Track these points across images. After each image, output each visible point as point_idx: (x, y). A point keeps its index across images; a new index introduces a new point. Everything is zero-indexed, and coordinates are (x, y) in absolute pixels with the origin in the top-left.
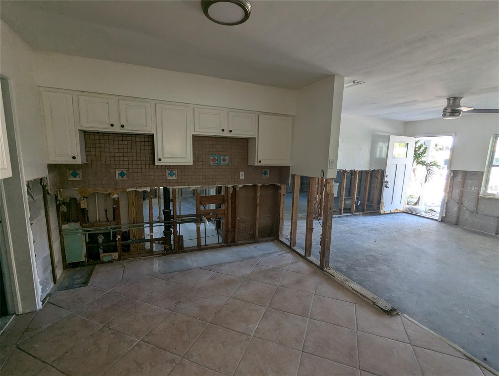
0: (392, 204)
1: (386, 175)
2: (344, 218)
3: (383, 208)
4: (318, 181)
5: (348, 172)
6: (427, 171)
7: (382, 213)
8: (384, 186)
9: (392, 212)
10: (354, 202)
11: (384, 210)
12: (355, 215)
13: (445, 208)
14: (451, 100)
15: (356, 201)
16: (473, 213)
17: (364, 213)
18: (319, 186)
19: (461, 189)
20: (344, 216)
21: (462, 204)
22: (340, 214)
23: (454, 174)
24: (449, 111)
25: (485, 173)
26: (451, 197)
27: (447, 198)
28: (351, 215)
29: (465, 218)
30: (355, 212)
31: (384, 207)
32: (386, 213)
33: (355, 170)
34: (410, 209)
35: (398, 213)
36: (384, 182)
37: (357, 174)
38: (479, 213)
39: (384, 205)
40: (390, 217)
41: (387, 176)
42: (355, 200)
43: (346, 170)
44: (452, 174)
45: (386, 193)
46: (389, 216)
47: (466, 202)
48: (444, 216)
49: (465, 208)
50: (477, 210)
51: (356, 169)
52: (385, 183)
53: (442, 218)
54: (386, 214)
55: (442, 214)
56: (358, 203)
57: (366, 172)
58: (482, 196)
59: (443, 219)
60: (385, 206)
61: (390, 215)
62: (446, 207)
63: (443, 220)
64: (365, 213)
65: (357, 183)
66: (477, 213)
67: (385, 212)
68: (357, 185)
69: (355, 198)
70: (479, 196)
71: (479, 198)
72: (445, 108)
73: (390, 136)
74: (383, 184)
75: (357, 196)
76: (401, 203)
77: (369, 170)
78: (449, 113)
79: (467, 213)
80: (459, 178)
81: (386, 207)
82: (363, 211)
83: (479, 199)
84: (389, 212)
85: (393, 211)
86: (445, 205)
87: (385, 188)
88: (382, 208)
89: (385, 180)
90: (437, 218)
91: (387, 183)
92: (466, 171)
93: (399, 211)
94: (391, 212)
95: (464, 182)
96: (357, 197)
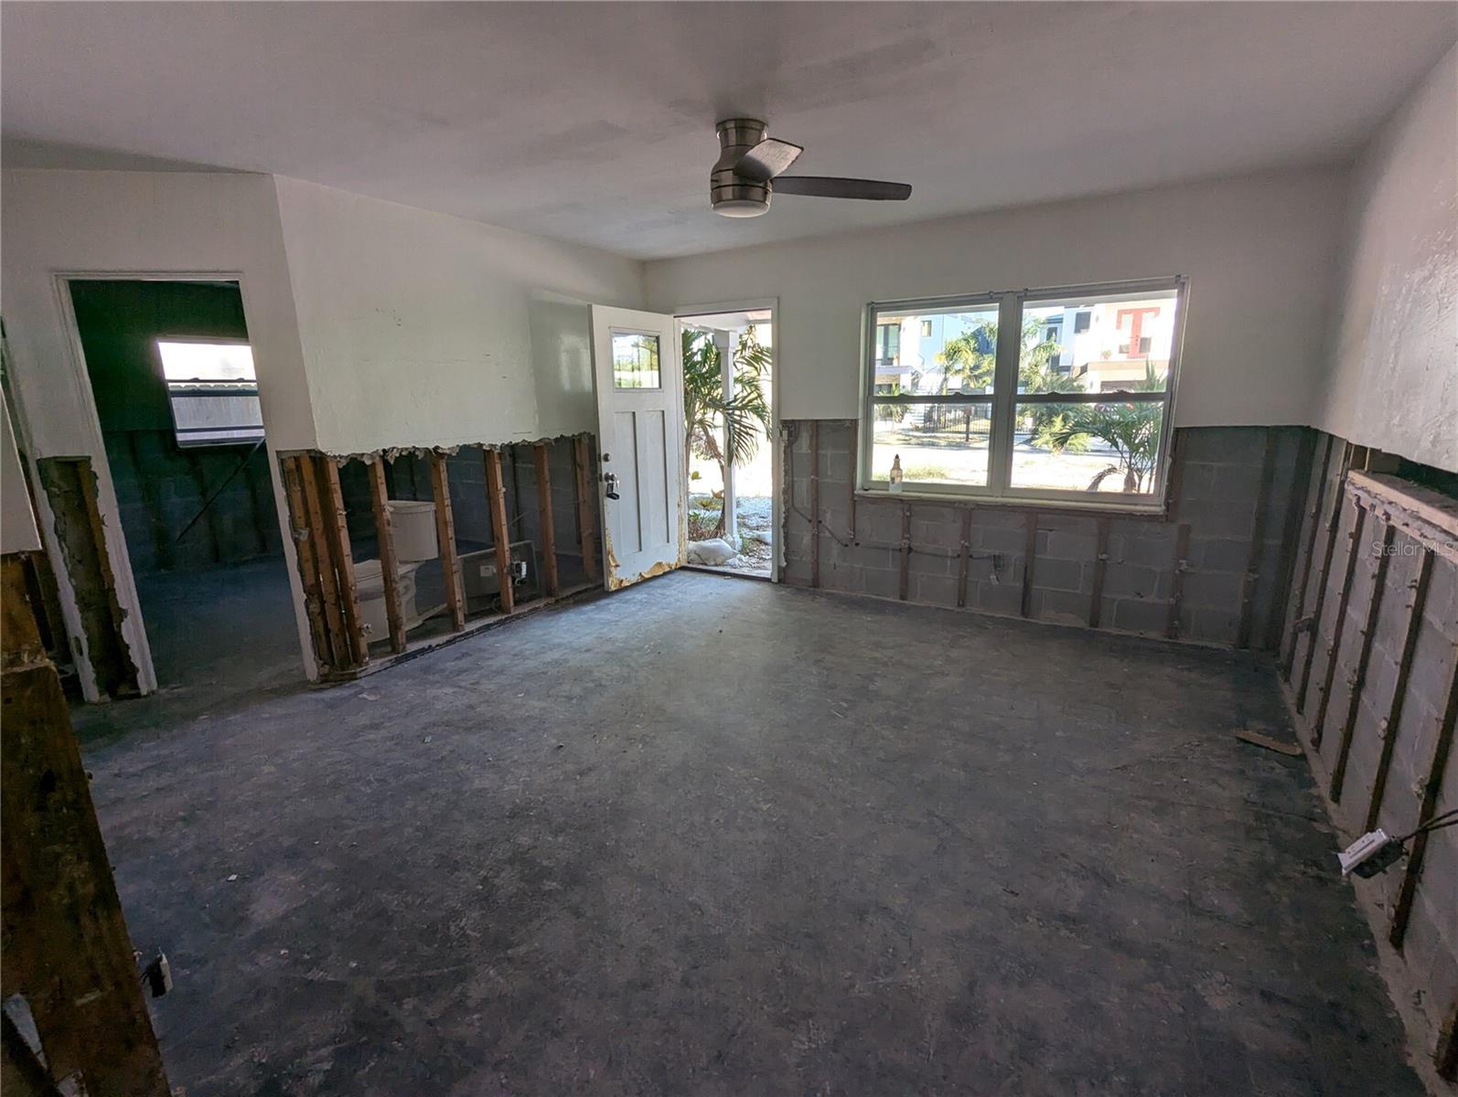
0: (641, 550)
1: (602, 454)
2: (473, 641)
3: (612, 569)
4: (307, 512)
5: (449, 455)
6: (729, 427)
7: (613, 588)
8: (604, 493)
9: (646, 576)
10: (505, 571)
11: (618, 577)
12: (518, 617)
13: (782, 540)
14: (729, 131)
15: (512, 564)
16: (847, 546)
17: (552, 600)
18: (318, 533)
19: (813, 477)
20: (472, 632)
21: (820, 522)
22: (455, 627)
23: (790, 435)
24: (728, 177)
25: (860, 422)
26: (793, 505)
27: (784, 510)
28: (500, 623)
29: (832, 562)
30: (517, 603)
31: (617, 566)
32: (625, 584)
33: (480, 445)
34: (699, 555)
35: (665, 574)
36: (601, 480)
37: (497, 461)
38: (861, 544)
39: (614, 561)
40: (639, 597)
41: (607, 455)
42: (508, 562)
43: (437, 448)
44: (785, 433)
45: (616, 516)
46: (639, 595)
47: (828, 516)
48: (784, 564)
49: (827, 534)
50: (854, 536)
51: (487, 441)
52: (606, 484)
53: (779, 572)
54: (626, 588)
55: (779, 562)
56: (521, 570)
57: (535, 448)
58: (862, 492)
59: (782, 574)
60: (618, 563)
61: (640, 588)
62: (784, 537)
63: (783, 578)
64: (557, 601)
65: (501, 495)
66: (857, 544)
67: (622, 581)
68: (502, 501)
69: (507, 554)
70: (856, 492)
71: (856, 499)
72: (716, 166)
73: (591, 306)
74: (600, 488)
75: (510, 542)
76: (668, 541)
77: (540, 440)
78: (731, 188)
79: (835, 549)
80: (804, 445)
81: (625, 564)
82: (550, 594)
83: (855, 501)
84: (634, 579)
85: (648, 573)
86: (782, 530)
87: (608, 502)
88: (611, 573)
89: (604, 474)
90: (767, 573)
91: (611, 482)
92: (817, 421)
93: (667, 569)
94: (642, 576)
95: (817, 454)
96: (512, 545)
